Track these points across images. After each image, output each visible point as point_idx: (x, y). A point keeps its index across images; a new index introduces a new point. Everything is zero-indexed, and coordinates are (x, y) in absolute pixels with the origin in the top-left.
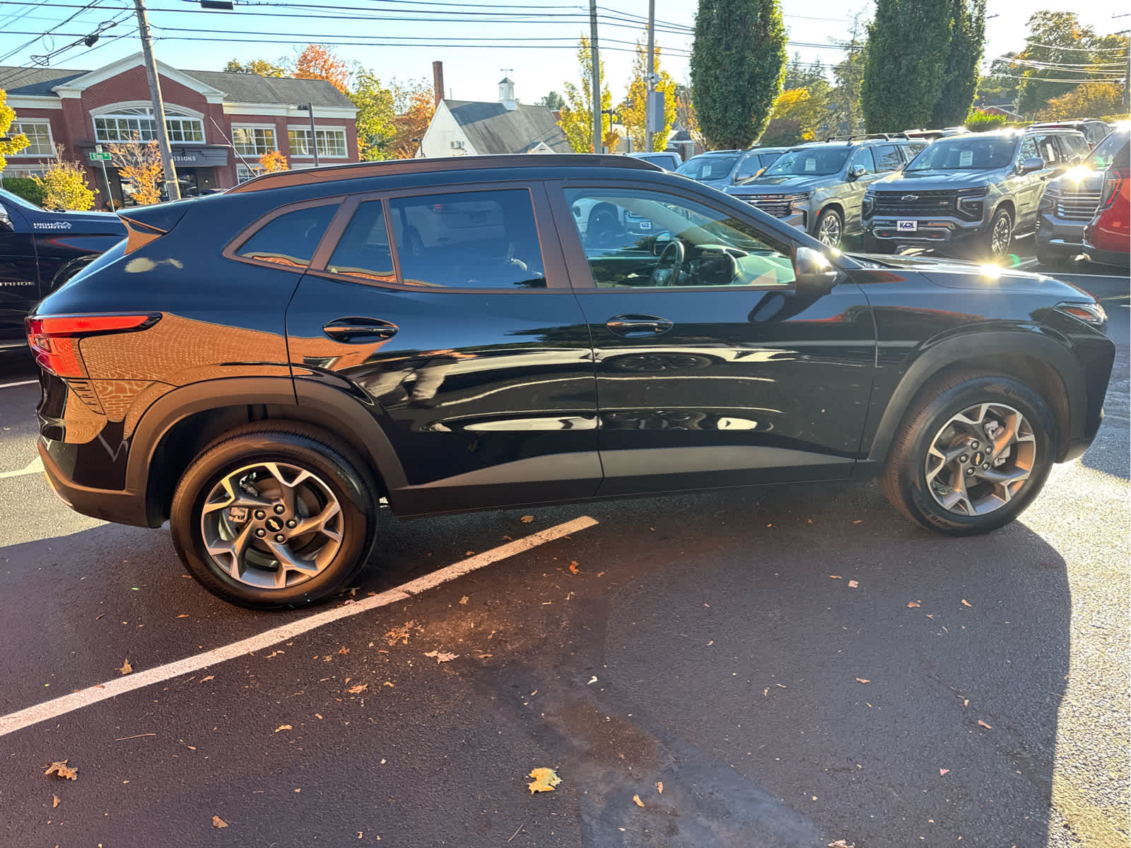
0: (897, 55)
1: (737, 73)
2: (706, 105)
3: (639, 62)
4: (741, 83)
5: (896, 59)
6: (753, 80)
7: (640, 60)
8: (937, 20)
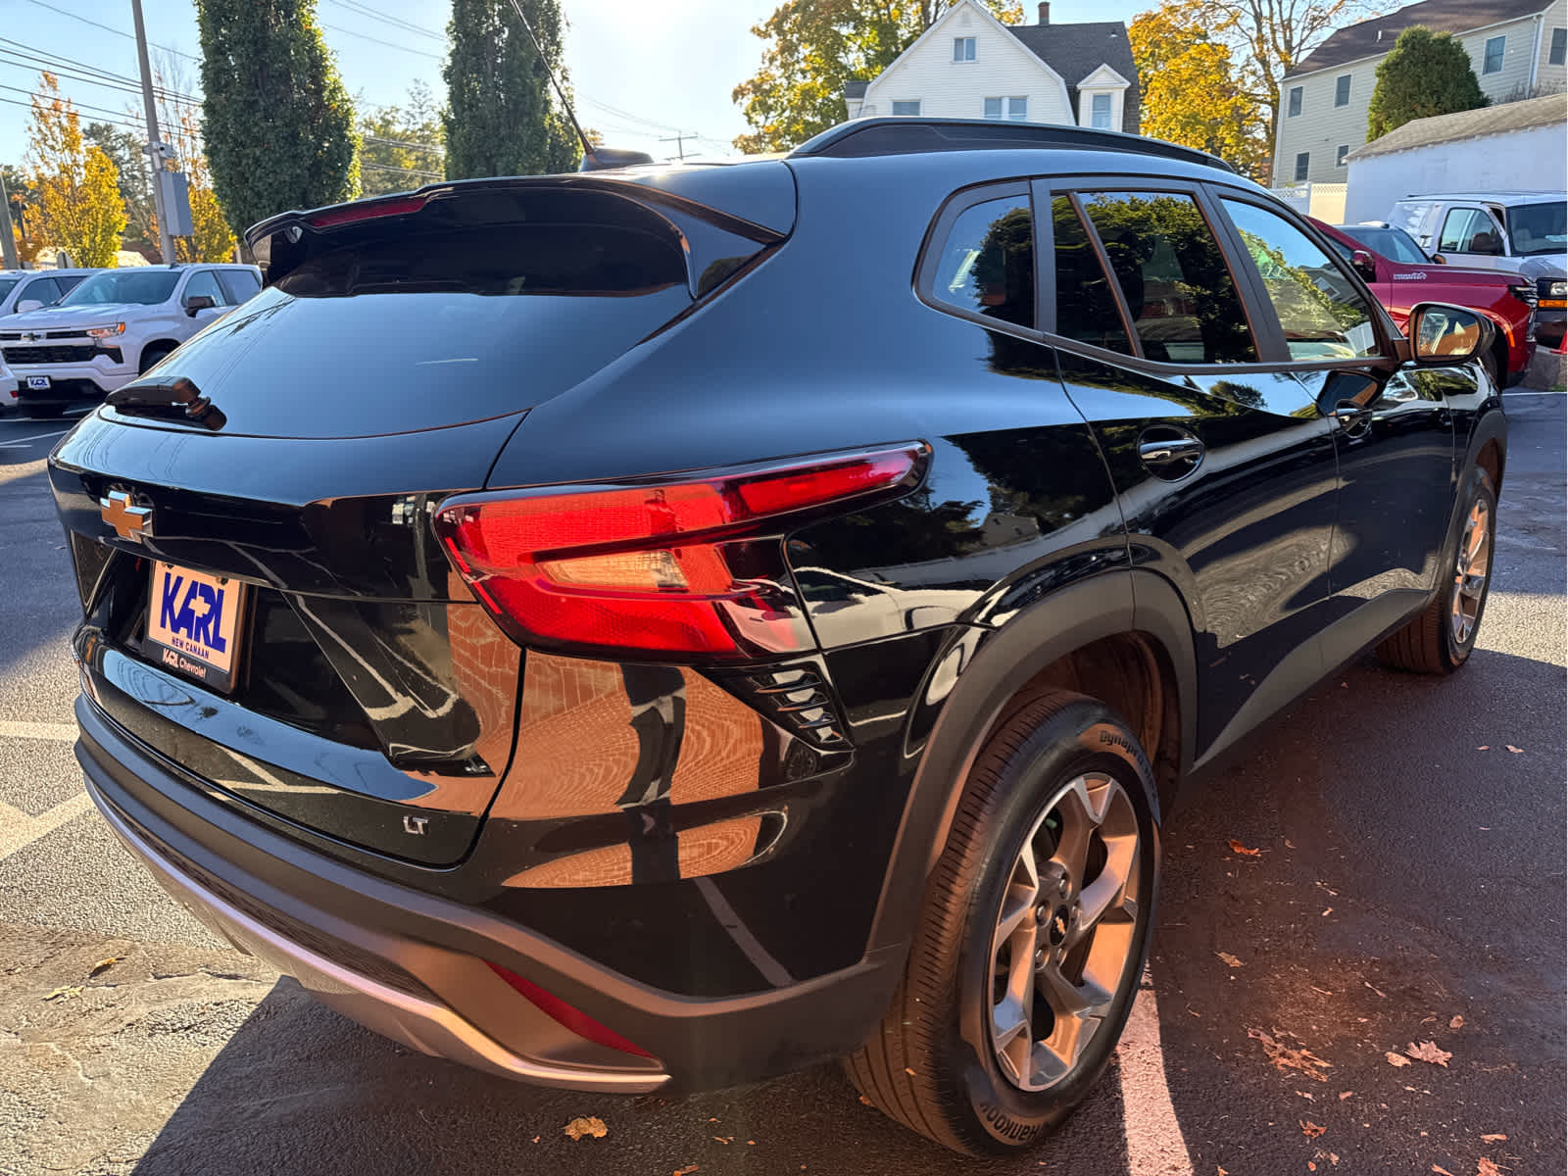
0: (488, 154)
1: (290, 157)
2: (245, 200)
3: (40, 130)
4: (299, 171)
5: (488, 159)
6: (316, 170)
7: (43, 128)
8: (529, 114)
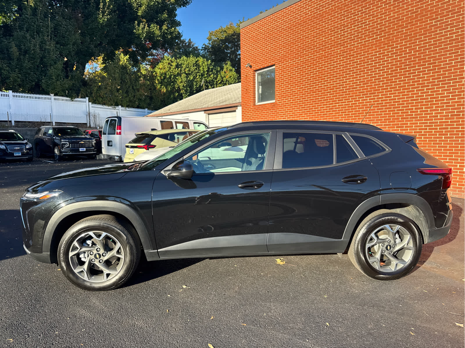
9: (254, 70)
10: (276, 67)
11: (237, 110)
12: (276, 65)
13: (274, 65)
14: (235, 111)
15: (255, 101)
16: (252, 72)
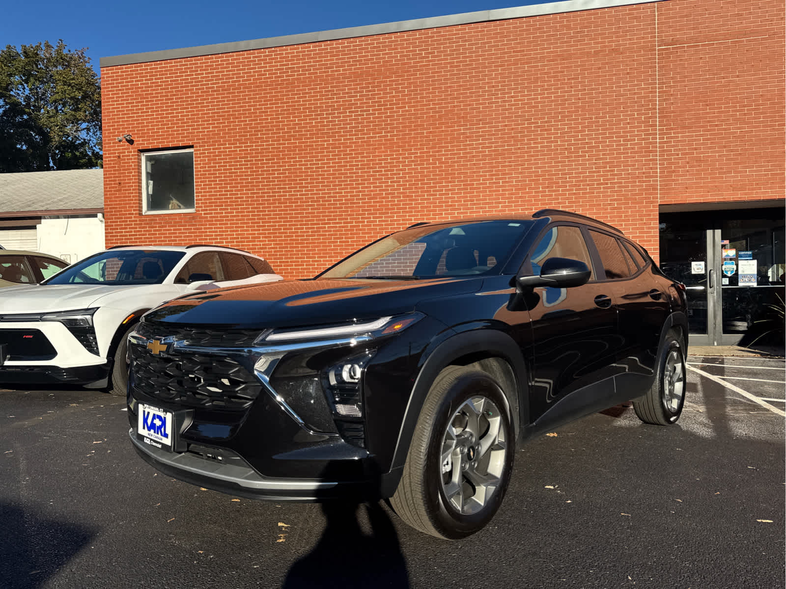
9: (141, 148)
10: (195, 151)
11: (38, 226)
12: (197, 147)
13: (192, 147)
14: (34, 227)
15: (142, 207)
16: (134, 152)
